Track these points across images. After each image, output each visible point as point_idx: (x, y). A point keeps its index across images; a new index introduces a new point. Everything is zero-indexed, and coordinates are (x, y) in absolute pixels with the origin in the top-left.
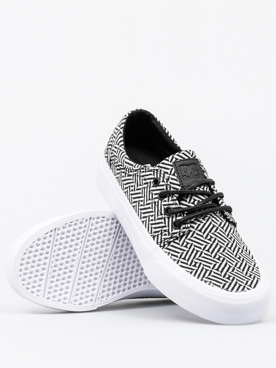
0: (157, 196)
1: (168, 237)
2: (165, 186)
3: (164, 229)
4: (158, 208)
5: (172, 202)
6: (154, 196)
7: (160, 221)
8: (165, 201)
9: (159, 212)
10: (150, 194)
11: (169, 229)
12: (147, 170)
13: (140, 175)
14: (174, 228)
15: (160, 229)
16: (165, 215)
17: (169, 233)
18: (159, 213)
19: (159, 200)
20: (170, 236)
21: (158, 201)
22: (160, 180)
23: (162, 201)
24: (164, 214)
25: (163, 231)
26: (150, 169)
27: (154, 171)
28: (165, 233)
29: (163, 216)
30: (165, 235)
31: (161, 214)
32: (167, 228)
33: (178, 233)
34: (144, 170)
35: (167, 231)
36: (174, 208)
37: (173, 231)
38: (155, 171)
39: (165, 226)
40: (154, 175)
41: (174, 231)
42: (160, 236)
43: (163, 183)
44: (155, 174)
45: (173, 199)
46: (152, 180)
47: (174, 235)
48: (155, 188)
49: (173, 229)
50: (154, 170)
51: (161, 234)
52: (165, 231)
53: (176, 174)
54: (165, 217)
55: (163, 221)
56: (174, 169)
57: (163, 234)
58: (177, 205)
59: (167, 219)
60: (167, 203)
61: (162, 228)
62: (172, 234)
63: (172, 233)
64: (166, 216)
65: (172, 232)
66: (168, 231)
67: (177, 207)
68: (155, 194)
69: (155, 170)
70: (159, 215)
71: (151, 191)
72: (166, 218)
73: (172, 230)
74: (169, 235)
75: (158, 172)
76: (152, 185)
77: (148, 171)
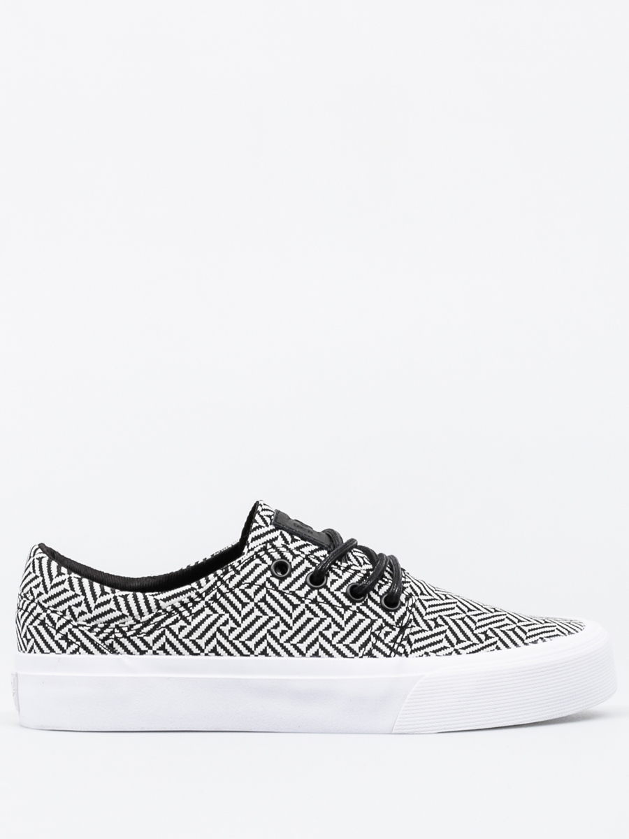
0: (307, 588)
1: (394, 634)
2: (306, 561)
3: (375, 626)
4: (330, 604)
5: (347, 575)
6: (302, 593)
7: (355, 620)
8: (333, 582)
9: (338, 608)
10: (288, 596)
11: (384, 621)
12: (239, 568)
13: (228, 589)
14: (392, 611)
15: (368, 633)
16: (354, 604)
17: (391, 626)
18: (342, 610)
19: (320, 590)
20: (398, 630)
21: (319, 594)
22: (286, 559)
23: (325, 587)
24: (351, 604)
25: (377, 633)
26: (244, 559)
27: (258, 557)
28: (383, 631)
29: (354, 608)
30: (387, 634)
31: (346, 608)
32: (380, 622)
33: (408, 613)
34: (233, 573)
35: (384, 625)
36: (360, 581)
37: (395, 616)
38: (261, 553)
39: (373, 622)
40: (264, 562)
41: (397, 615)
42: (379, 644)
43: (298, 560)
44: (266, 558)
45: (342, 568)
46: (269, 574)
47: (405, 621)
48: (289, 580)
49: (393, 613)
50: (256, 553)
51: (378, 638)
52: (380, 628)
53: (296, 537)
54: (358, 608)
55: (359, 616)
56: (284, 532)
57: (382, 636)
58: (359, 571)
59: (364, 609)
60: (340, 582)
61: (369, 630)
62: (397, 623)
63: (396, 621)
64: (358, 604)
65: (394, 620)
66: (387, 624)
67: (362, 575)
68: (300, 589)
69: (260, 551)
70: (343, 613)
71: (287, 591)
72: (361, 607)
73: (393, 617)
74: (394, 629)
75: (269, 551)
76: (276, 581)
77: (242, 568)
